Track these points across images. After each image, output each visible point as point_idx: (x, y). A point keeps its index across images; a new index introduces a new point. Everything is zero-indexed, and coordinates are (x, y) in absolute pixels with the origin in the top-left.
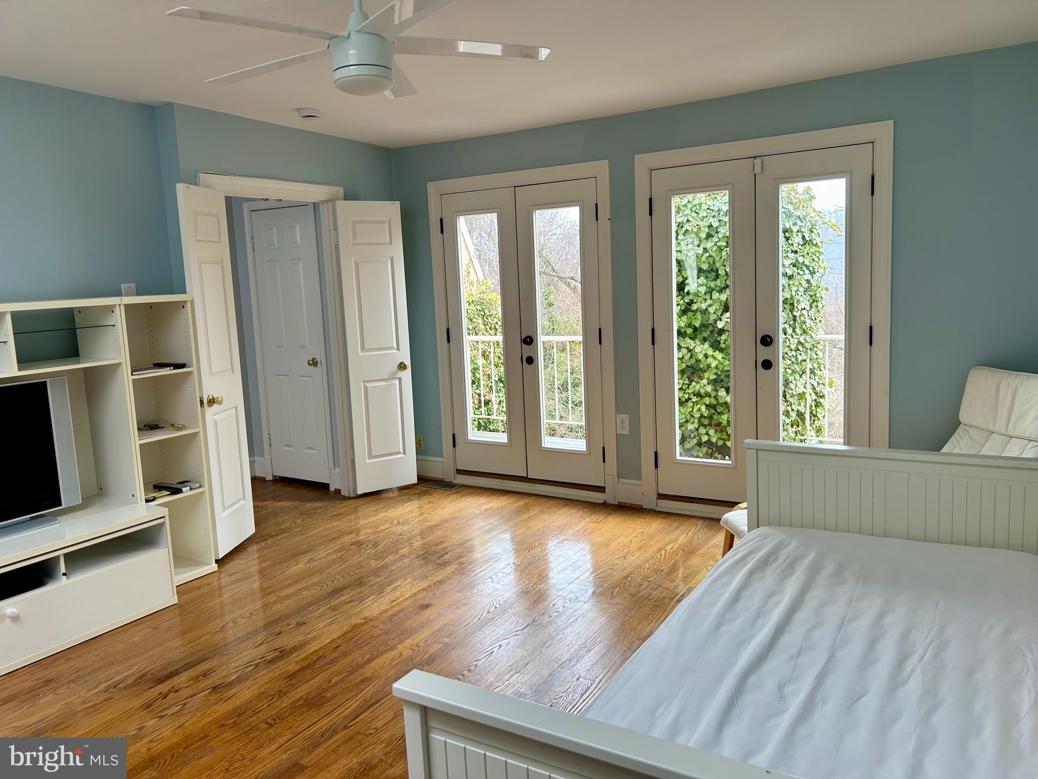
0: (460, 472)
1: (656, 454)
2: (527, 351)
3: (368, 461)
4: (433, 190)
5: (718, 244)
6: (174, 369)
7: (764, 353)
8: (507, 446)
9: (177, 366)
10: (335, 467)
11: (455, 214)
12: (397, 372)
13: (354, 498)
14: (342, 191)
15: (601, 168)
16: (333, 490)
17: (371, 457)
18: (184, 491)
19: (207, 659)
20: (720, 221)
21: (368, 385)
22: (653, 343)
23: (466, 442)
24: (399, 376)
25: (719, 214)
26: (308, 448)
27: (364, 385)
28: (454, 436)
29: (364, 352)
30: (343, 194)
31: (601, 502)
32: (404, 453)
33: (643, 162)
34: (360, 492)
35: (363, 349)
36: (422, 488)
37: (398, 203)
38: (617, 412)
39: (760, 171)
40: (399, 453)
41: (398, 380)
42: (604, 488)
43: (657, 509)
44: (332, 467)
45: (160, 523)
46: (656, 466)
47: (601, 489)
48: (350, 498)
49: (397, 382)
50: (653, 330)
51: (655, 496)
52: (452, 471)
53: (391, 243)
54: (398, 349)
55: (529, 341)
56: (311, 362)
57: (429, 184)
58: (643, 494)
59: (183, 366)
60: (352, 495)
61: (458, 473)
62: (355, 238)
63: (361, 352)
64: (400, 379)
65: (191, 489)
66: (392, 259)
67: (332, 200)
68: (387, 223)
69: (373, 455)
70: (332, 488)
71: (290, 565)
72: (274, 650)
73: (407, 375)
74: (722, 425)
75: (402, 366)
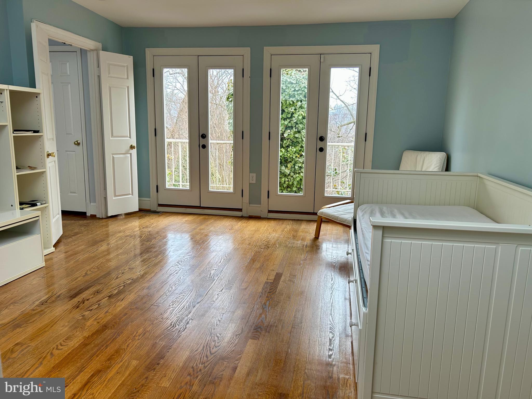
0: (160, 205)
1: (268, 191)
2: (203, 142)
3: (114, 198)
4: (149, 52)
5: (285, 97)
6: (34, 133)
7: (320, 144)
8: (189, 191)
9: (35, 132)
10: (90, 203)
11: (162, 67)
12: (129, 151)
13: (105, 218)
14: (101, 46)
15: (246, 51)
16: (90, 215)
17: (115, 196)
18: (38, 205)
19: (91, 286)
20: (286, 86)
21: (115, 156)
22: (269, 139)
23: (165, 190)
24: (130, 152)
25: (286, 83)
26: (71, 192)
27: (112, 156)
28: (157, 186)
29: (113, 138)
30: (101, 48)
31: (241, 216)
32: (132, 195)
33: (268, 50)
34: (109, 215)
35: (112, 136)
36: (140, 214)
37: (132, 57)
38: (250, 172)
39: (323, 61)
40: (130, 194)
41: (130, 155)
42: (242, 209)
43: (268, 217)
44: (89, 202)
45: (36, 220)
46: (268, 197)
47: (240, 210)
48: (102, 218)
49: (129, 155)
50: (269, 133)
51: (267, 211)
52: (156, 205)
53: (128, 78)
54: (130, 137)
55: (204, 136)
56: (76, 143)
57: (146, 49)
58: (261, 211)
59: (37, 132)
60: (104, 217)
61: (159, 206)
62: (109, 73)
63: (111, 137)
64: (131, 154)
65: (41, 204)
66: (128, 87)
67: (97, 50)
68: (126, 67)
69: (116, 195)
70: (88, 214)
71: (99, 247)
72: (128, 279)
73: (134, 152)
74: (282, 183)
75: (132, 147)
